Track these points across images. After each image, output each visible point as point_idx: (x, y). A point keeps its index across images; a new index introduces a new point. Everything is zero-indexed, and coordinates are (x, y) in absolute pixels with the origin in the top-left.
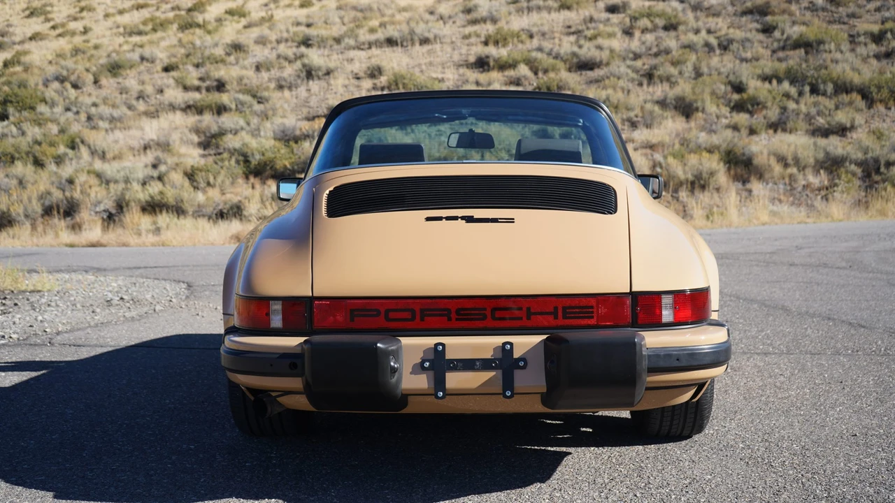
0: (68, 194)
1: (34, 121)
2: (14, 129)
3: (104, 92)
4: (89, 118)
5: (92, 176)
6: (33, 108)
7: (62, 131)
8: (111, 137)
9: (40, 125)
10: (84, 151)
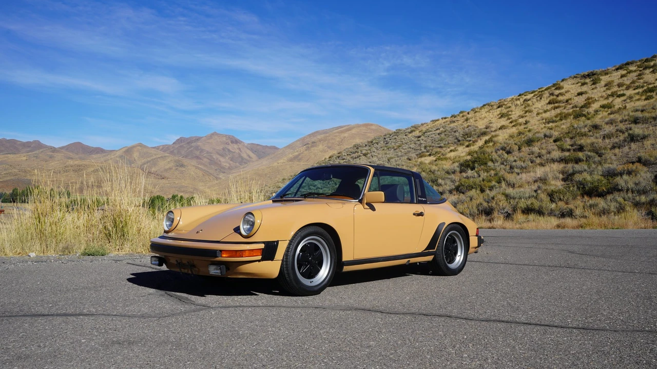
0: (490, 204)
1: (486, 170)
2: (476, 174)
3: (521, 154)
4: (511, 168)
5: (504, 196)
6: (486, 164)
7: (496, 175)
8: (518, 177)
9: (488, 172)
10: (503, 184)
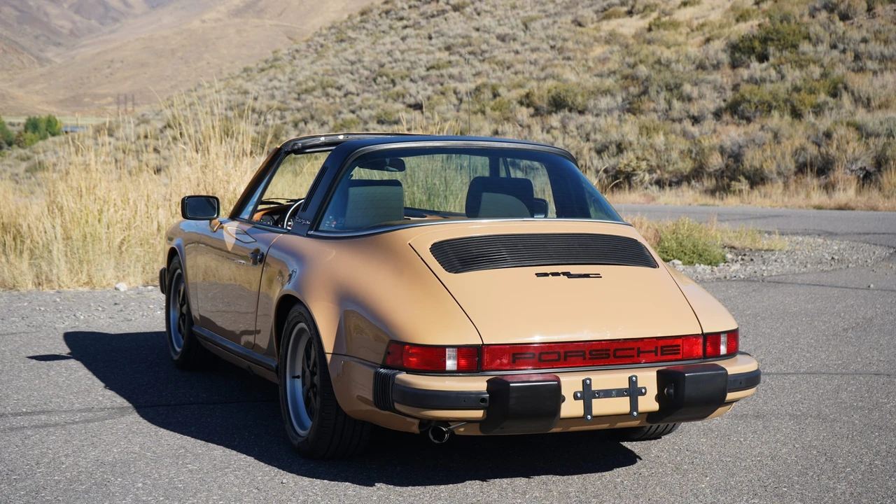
0: (823, 150)
1: (796, 62)
2: (773, 73)
3: (877, 23)
4: (857, 57)
5: (852, 129)
6: (795, 46)
7: (824, 75)
8: (877, 82)
9: (801, 67)
10: (846, 99)
